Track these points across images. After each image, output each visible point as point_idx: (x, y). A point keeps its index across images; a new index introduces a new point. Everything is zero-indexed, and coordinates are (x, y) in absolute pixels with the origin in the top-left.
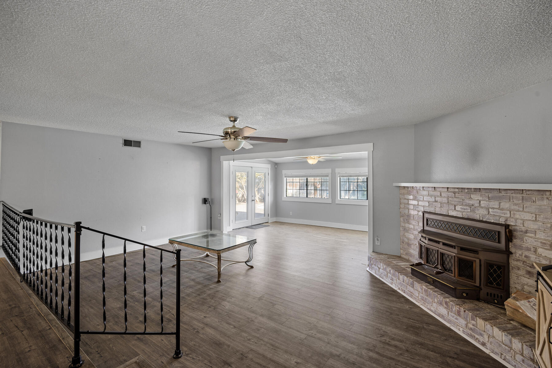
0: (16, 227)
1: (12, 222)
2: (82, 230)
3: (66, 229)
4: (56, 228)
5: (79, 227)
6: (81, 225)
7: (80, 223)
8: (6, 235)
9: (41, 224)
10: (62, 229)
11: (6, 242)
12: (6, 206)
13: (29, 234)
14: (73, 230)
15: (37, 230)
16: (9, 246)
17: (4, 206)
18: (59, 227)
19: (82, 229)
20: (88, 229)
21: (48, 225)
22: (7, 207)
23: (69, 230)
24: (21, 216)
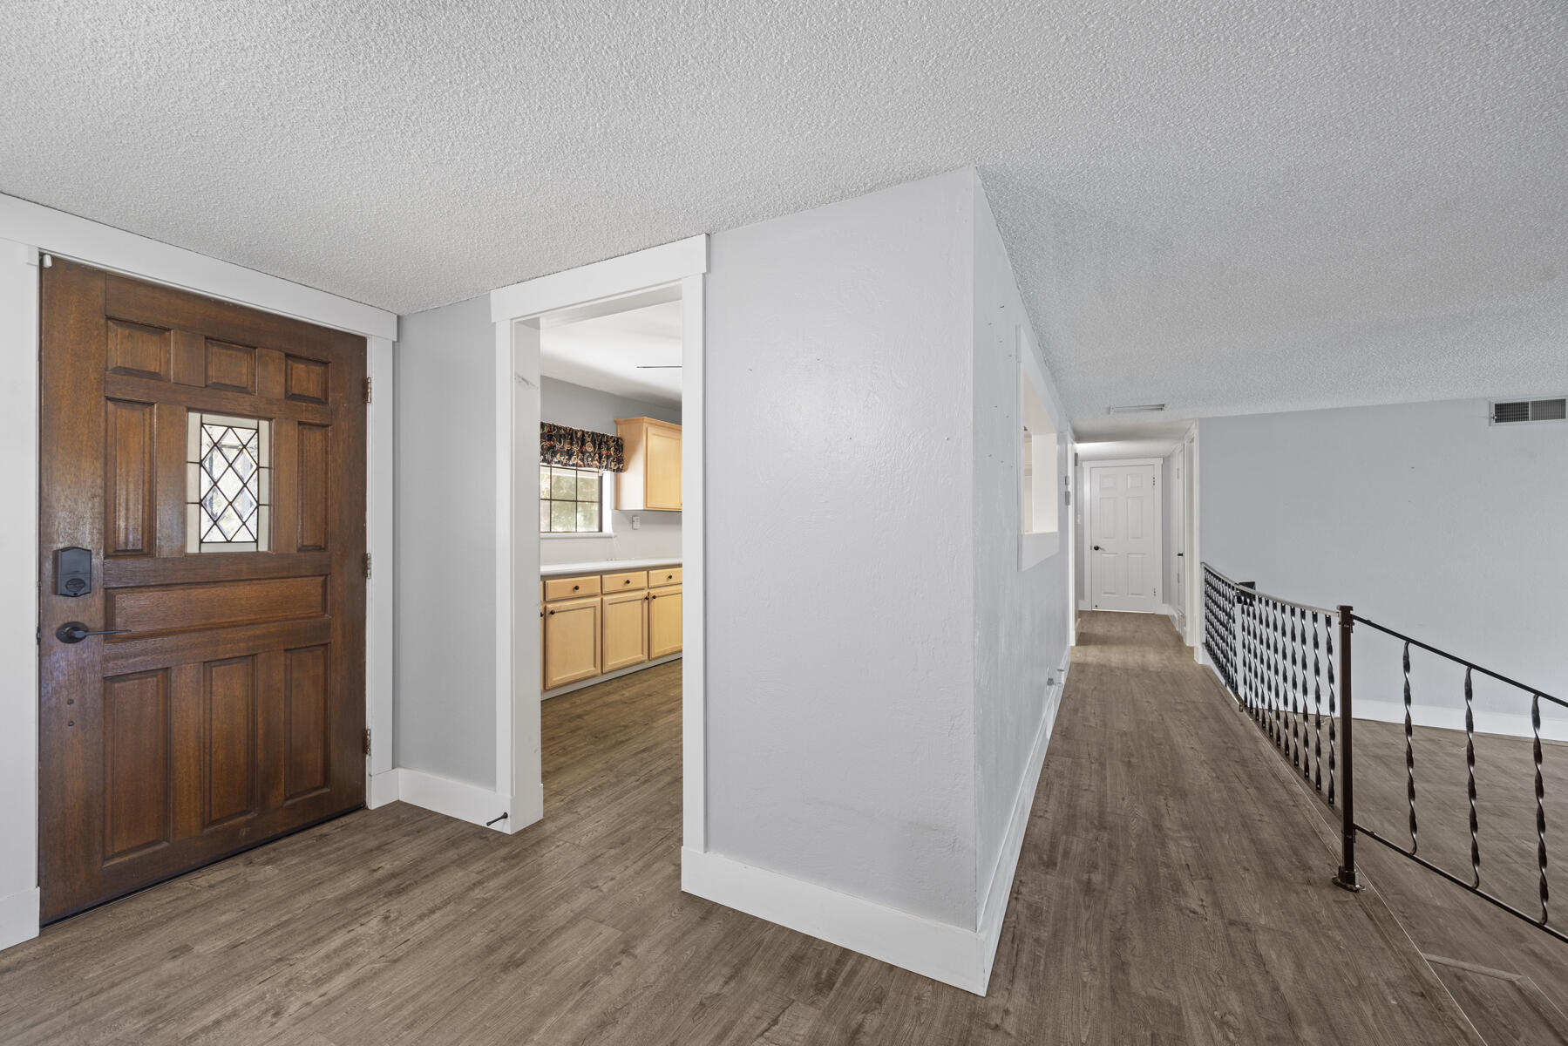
0: (1228, 610)
1: (1221, 601)
2: (1354, 624)
3: (1322, 618)
4: (1303, 615)
5: (1347, 616)
6: (1351, 612)
7: (1351, 608)
8: (1212, 624)
9: (1275, 606)
10: (1315, 617)
11: (1212, 637)
12: (1210, 572)
13: (1253, 624)
14: (1336, 620)
15: (1267, 617)
16: (1217, 645)
17: (1208, 570)
18: (1309, 615)
19: (1355, 621)
20: (1368, 623)
21: (1288, 609)
22: (1212, 574)
23: (1328, 621)
24: (1237, 589)
